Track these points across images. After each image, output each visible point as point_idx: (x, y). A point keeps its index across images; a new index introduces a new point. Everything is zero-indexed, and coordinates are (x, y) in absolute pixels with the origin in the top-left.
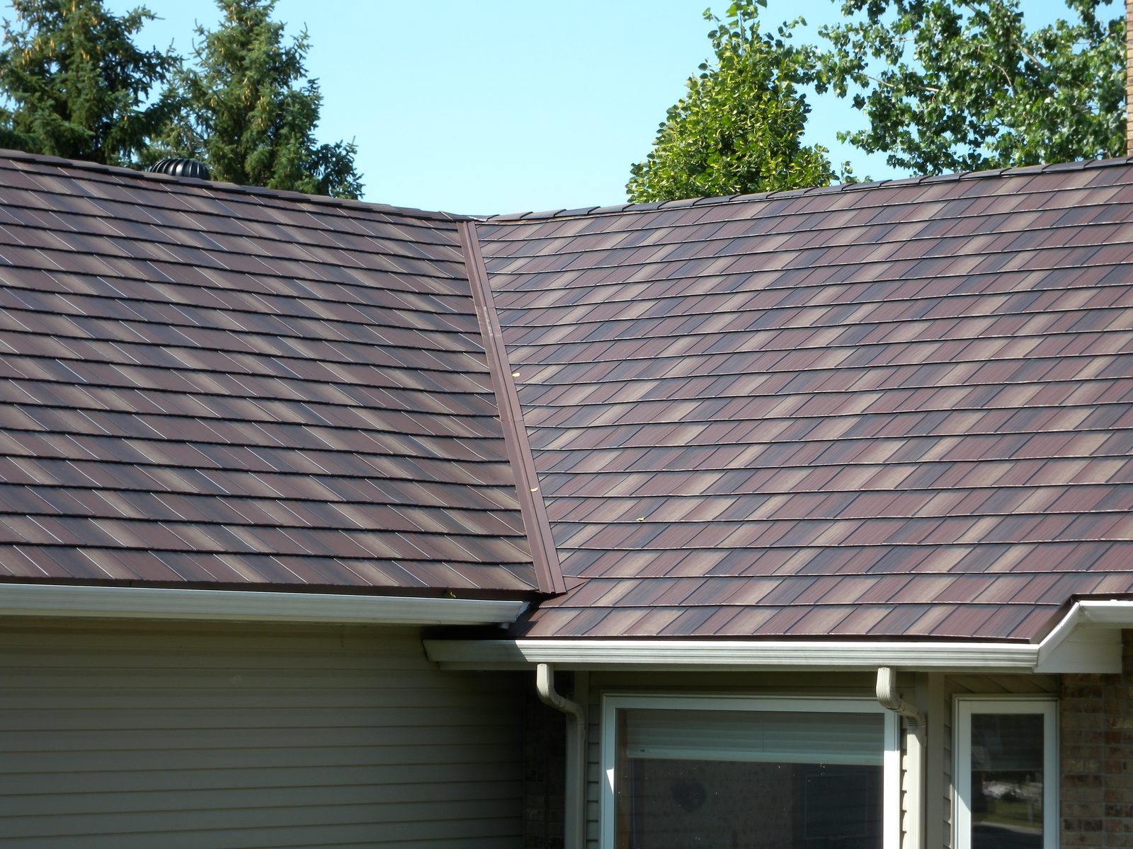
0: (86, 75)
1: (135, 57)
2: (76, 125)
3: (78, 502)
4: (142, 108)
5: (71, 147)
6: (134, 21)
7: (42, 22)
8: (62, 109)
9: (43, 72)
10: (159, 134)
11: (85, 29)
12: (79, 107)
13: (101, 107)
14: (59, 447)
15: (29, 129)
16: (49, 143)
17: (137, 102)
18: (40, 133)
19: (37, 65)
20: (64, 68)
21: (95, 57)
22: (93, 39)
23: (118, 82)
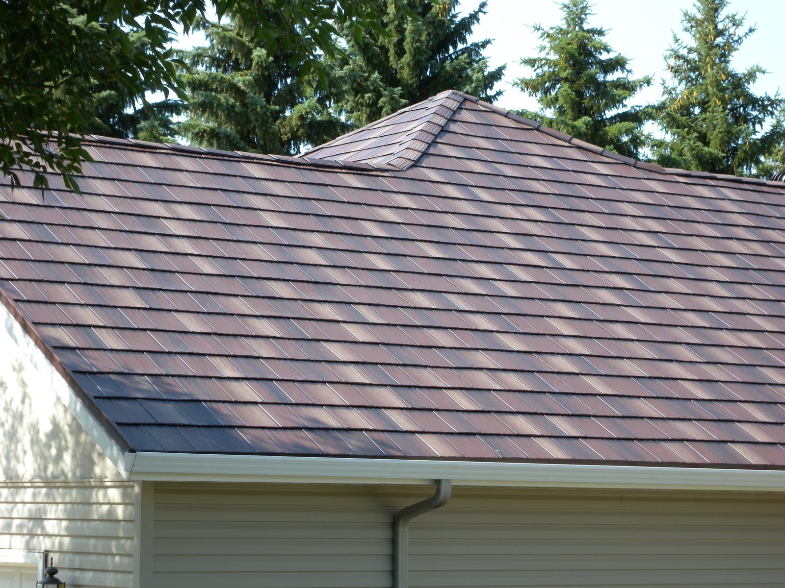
0: (719, 115)
1: (753, 101)
2: (713, 149)
3: (727, 411)
4: (758, 136)
5: (710, 165)
6: (751, 76)
7: (688, 80)
8: (703, 138)
9: (689, 114)
10: (770, 154)
11: (717, 84)
12: (715, 137)
13: (729, 136)
14: (714, 373)
15: (681, 154)
16: (694, 163)
17: (755, 132)
18: (688, 156)
19: (685, 110)
20: (704, 110)
21: (724, 102)
22: (723, 90)
23: (741, 119)
